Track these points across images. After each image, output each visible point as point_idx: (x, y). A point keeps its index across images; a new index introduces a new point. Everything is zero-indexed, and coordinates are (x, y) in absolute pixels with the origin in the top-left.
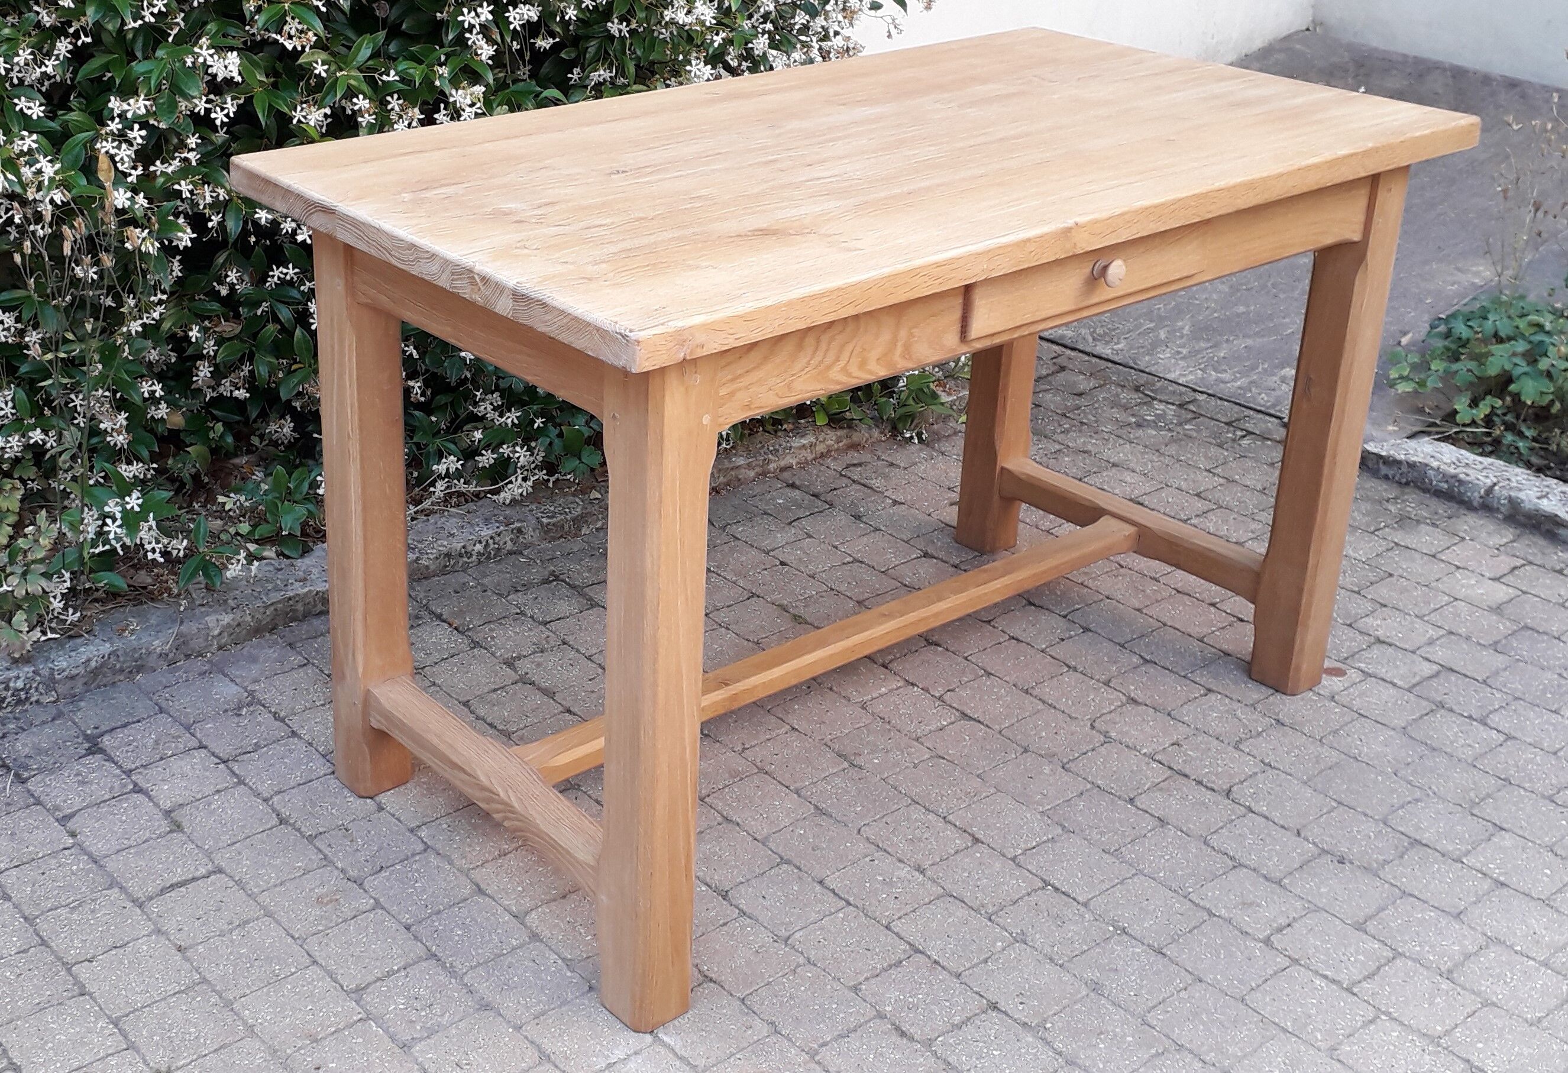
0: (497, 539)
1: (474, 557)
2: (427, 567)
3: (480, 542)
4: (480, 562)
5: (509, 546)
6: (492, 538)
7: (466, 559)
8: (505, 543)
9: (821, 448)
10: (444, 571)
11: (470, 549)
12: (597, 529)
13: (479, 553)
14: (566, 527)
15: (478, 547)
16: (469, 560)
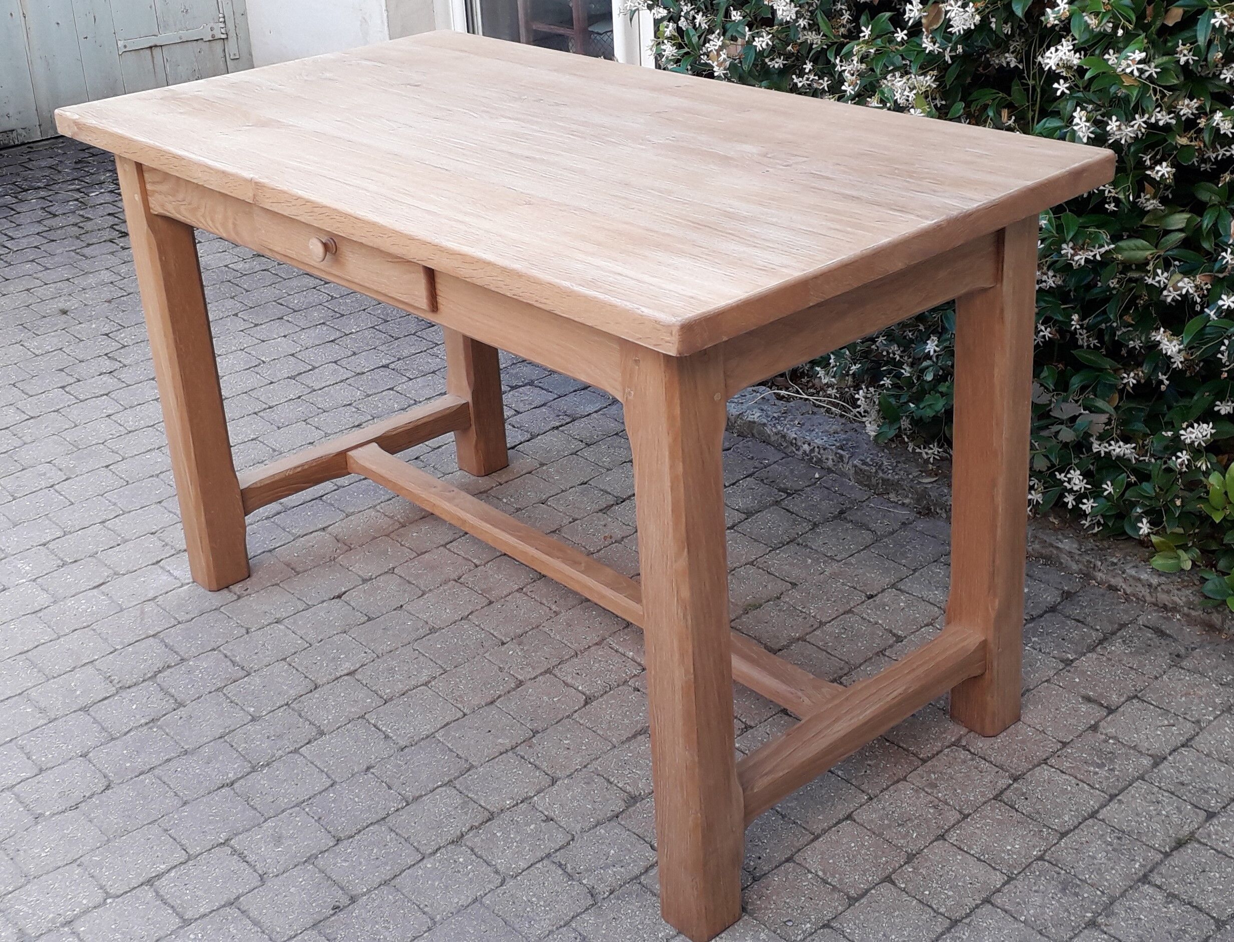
0: (822, 451)
1: (800, 453)
2: (769, 436)
3: (809, 444)
4: (803, 459)
5: (830, 463)
7: (794, 450)
8: (827, 459)
10: (778, 447)
11: (799, 444)
12: (903, 504)
13: (805, 452)
14: (874, 481)
15: (806, 447)
16: (797, 452)
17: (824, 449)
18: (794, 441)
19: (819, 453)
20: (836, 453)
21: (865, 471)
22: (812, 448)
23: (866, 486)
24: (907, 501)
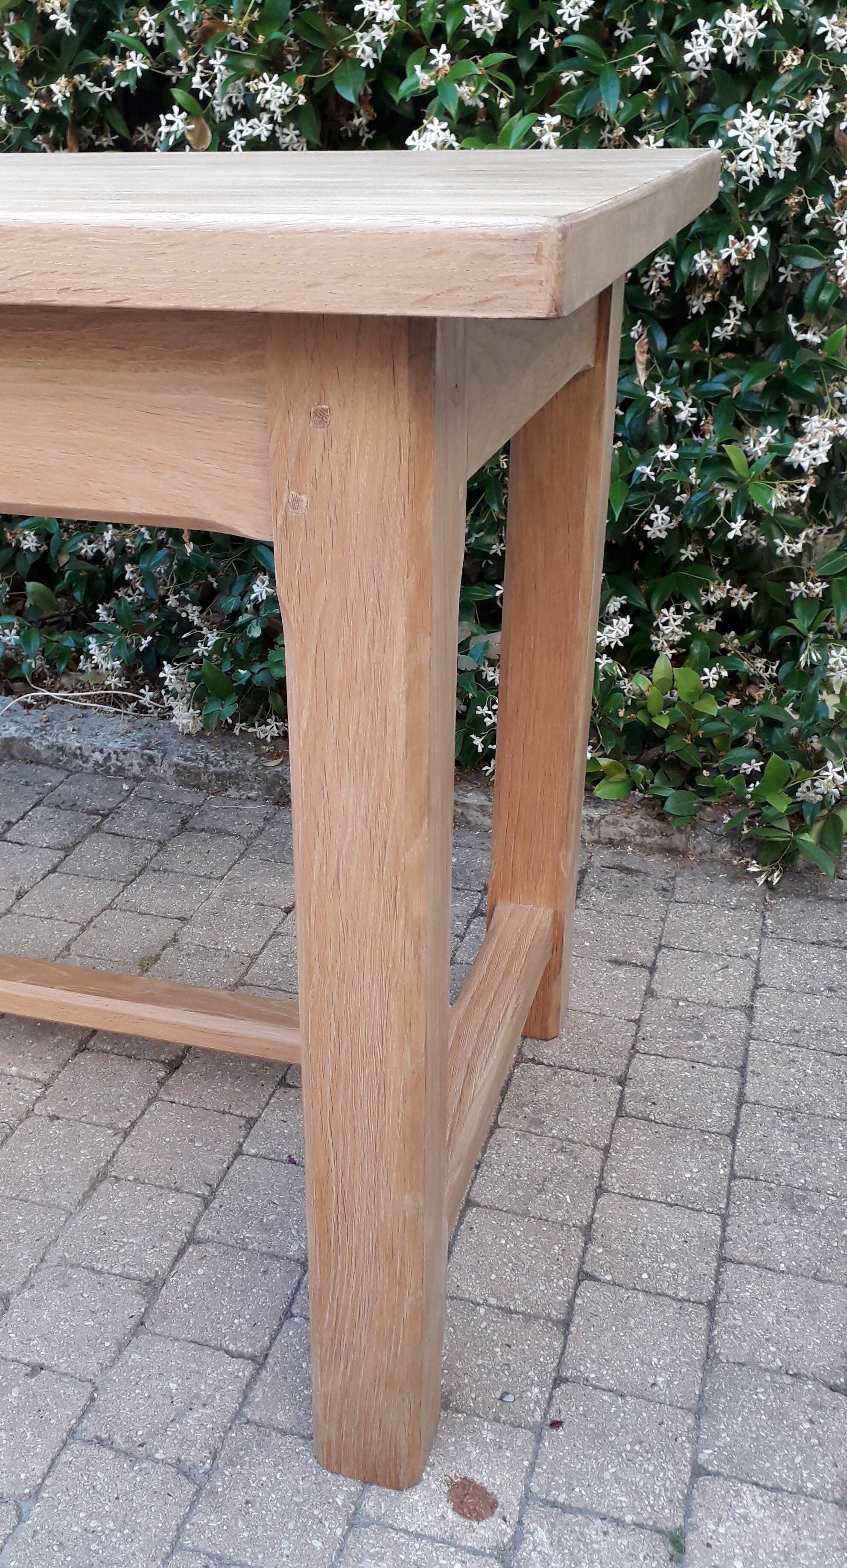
0: (122, 757)
1: (90, 764)
2: (38, 752)
3: (101, 751)
4: (95, 772)
5: (136, 770)
6: (115, 752)
7: (80, 762)
8: (131, 765)
10: (55, 765)
11: (86, 753)
12: (249, 798)
13: (97, 763)
14: (204, 778)
15: (98, 756)
16: (85, 765)
17: (125, 753)
18: (78, 752)
19: (117, 760)
20: (143, 755)
21: (191, 768)
22: (106, 755)
23: (194, 786)
24: (253, 794)
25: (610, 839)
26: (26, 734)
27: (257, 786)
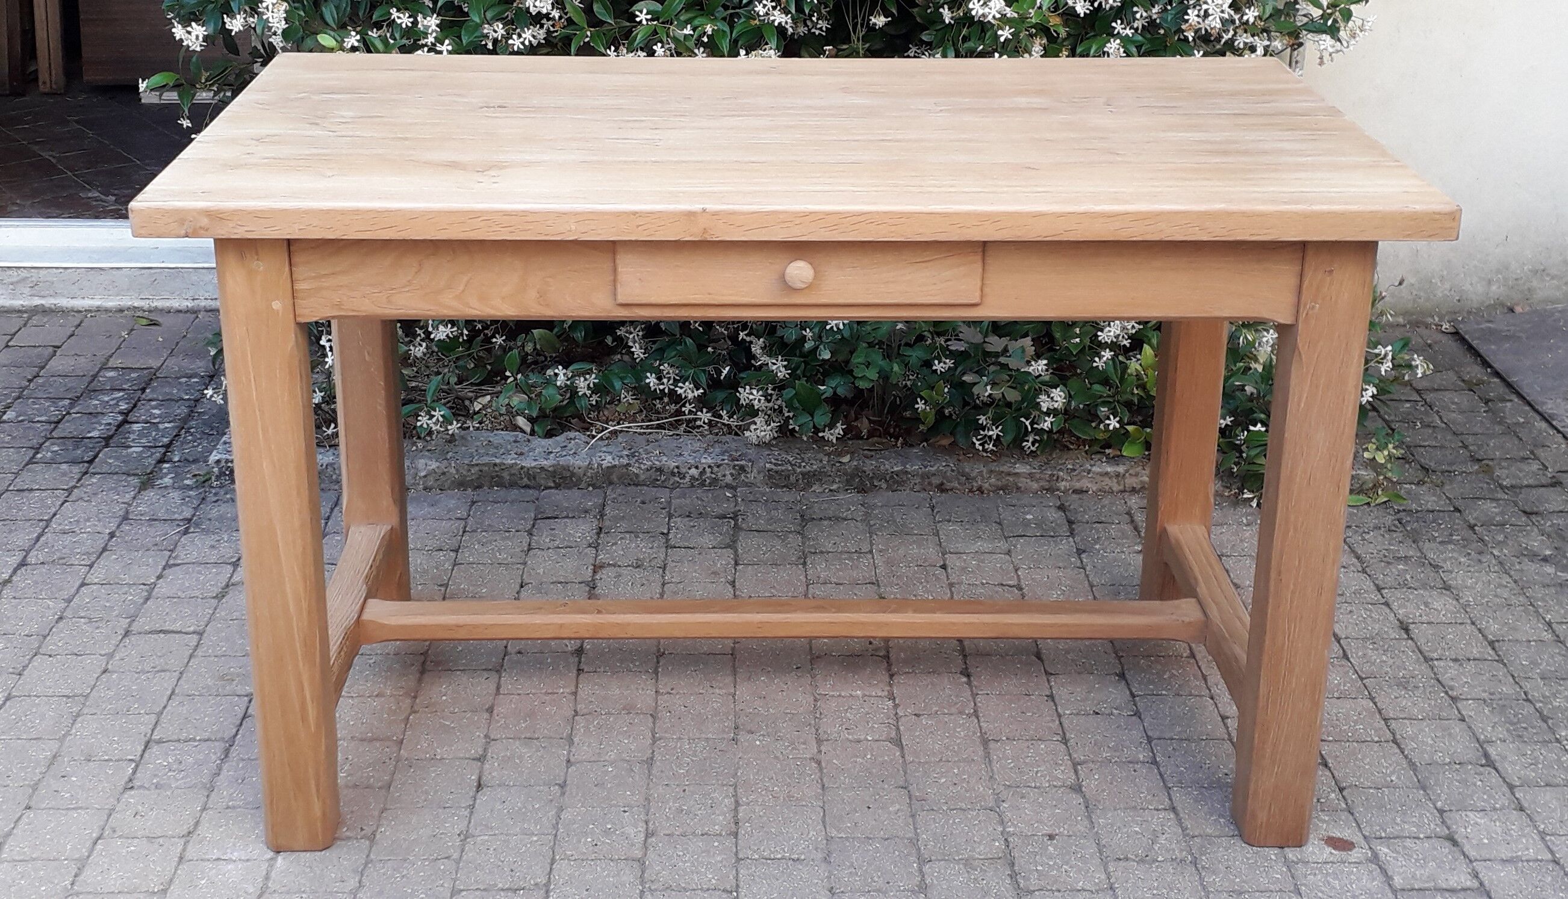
1: (687, 479)
2: (637, 475)
3: (697, 468)
4: (693, 486)
5: (728, 479)
6: (710, 467)
7: (678, 479)
8: (724, 476)
9: (1131, 482)
10: (654, 483)
11: (683, 470)
12: (831, 490)
13: (693, 478)
14: (793, 479)
15: (694, 472)
16: (682, 481)
17: (718, 467)
18: (676, 470)
19: (712, 473)
20: (735, 466)
21: (783, 471)
22: (701, 470)
23: (784, 486)
24: (835, 487)
25: (1133, 488)
26: (625, 461)
27: (837, 480)
